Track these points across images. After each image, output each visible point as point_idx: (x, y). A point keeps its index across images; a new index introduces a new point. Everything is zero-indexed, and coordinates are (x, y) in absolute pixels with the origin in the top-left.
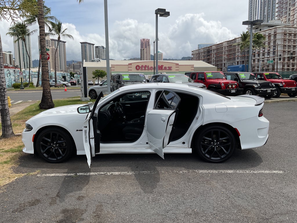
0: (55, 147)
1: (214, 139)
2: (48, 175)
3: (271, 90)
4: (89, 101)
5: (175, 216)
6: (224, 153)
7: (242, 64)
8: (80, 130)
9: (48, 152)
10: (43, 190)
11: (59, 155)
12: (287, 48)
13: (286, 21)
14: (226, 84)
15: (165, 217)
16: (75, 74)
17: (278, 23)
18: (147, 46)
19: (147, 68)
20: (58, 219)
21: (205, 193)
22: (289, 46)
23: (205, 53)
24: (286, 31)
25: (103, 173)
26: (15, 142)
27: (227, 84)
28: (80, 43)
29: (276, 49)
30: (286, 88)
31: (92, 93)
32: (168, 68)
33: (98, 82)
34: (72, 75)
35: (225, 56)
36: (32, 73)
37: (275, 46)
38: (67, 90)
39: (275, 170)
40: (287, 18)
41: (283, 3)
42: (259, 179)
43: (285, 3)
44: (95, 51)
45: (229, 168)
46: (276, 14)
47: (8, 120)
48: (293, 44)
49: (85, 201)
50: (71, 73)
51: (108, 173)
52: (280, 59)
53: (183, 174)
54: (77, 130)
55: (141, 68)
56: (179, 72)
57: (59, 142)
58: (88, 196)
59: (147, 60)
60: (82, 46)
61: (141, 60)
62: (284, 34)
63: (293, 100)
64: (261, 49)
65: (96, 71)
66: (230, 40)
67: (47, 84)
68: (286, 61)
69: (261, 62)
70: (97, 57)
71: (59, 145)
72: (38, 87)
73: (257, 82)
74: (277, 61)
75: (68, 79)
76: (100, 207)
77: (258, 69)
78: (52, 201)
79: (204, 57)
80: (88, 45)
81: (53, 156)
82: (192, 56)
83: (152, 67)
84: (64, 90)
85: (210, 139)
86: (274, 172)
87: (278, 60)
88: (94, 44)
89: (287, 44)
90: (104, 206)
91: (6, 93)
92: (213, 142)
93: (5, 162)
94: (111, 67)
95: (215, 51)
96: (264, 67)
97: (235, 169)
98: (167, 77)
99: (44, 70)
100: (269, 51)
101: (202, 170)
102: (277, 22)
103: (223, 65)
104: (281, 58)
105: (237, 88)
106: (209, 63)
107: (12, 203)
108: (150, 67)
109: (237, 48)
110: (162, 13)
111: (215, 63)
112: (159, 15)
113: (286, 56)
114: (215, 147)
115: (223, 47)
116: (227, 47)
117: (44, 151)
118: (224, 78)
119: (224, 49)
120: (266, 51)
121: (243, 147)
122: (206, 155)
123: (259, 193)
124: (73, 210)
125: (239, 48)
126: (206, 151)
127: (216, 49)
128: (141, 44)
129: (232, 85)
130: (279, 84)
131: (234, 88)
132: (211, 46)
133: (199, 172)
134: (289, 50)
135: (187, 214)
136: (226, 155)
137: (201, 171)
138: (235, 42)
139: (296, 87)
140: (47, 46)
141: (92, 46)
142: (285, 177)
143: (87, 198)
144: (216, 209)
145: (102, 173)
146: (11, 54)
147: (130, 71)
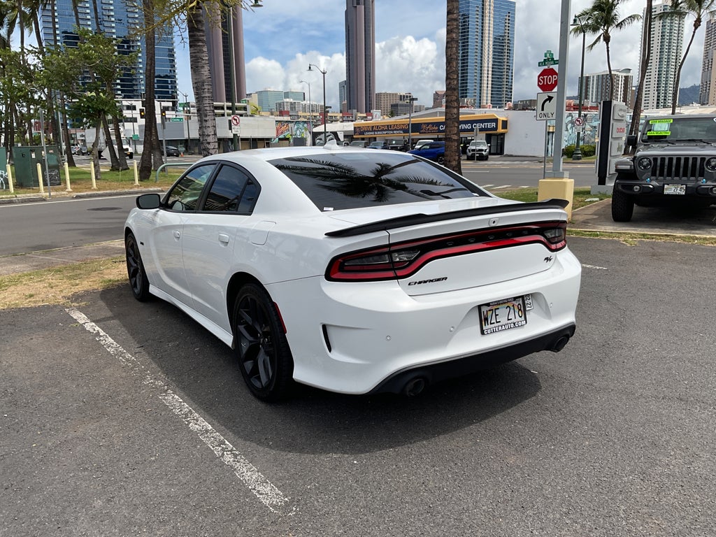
67: (451, 147)
122: (247, 366)
133: (165, 396)
136: (268, 383)
137: (171, 397)
146: (630, 74)
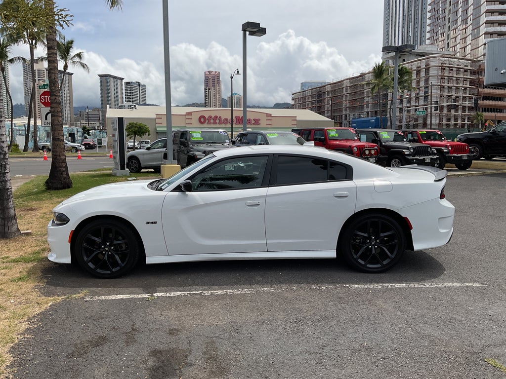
0: (108, 252)
1: (371, 234)
2: (103, 298)
3: (431, 158)
4: (129, 175)
5: (336, 353)
6: (388, 257)
7: (374, 115)
8: (152, 223)
9: (95, 260)
10: (106, 321)
11: (115, 264)
12: (446, 90)
13: (444, 47)
14: (360, 148)
15: (321, 355)
16: (92, 130)
17: (431, 51)
18: (216, 83)
19: (218, 121)
20: (148, 365)
21: (372, 318)
22: (449, 88)
23: (313, 98)
24: (445, 64)
25: (197, 292)
26: (24, 245)
27: (362, 148)
28: (99, 75)
29: (430, 91)
30: (454, 155)
31: (132, 162)
32: (253, 122)
33: (134, 143)
34: (86, 131)
35: (346, 103)
36: (15, 128)
37: (426, 87)
38: (82, 158)
39: (467, 282)
40: (446, 42)
41: (439, 18)
42: (447, 295)
43: (442, 18)
44: (124, 90)
45: (397, 281)
46: (428, 35)
47: (11, 208)
48: (455, 85)
49: (182, 336)
50: (84, 128)
51: (205, 292)
52: (436, 109)
53: (329, 291)
54: (148, 223)
55: (207, 121)
56: (272, 128)
57: (115, 242)
58: (184, 328)
59: (215, 106)
60: (101, 81)
61: (205, 107)
62: (442, 69)
63: (466, 174)
64: (405, 91)
65: (130, 124)
66: (354, 76)
67: (60, 146)
68: (445, 112)
69: (405, 113)
70: (129, 100)
71: (115, 248)
72: (27, 151)
73: (409, 145)
74: (431, 111)
75: (79, 138)
76: (211, 344)
77: (401, 124)
78: (127, 339)
79: (312, 104)
80: (112, 79)
81: (104, 266)
82: (293, 102)
83: (226, 119)
84: (77, 158)
85: (366, 235)
86: (468, 284)
87: (433, 110)
88: (123, 79)
89: (446, 84)
90: (217, 343)
91: (8, 161)
92: (371, 239)
93: (21, 279)
94: (156, 118)
95: (330, 94)
96: (409, 122)
97: (406, 281)
98: (264, 136)
99: (56, 122)
100: (418, 96)
101: (356, 284)
102: (429, 49)
103: (343, 118)
104: (438, 106)
105: (378, 155)
106: (320, 114)
107: (61, 344)
108: (222, 120)
109: (367, 89)
110: (253, 29)
111: (330, 113)
112: (247, 33)
113: (445, 104)
114: (373, 247)
115: (343, 88)
116: (350, 88)
117: (90, 259)
118: (356, 138)
119: (344, 91)
120: (413, 95)
121: (417, 246)
122: (360, 260)
123: (454, 316)
124: (169, 351)
125: (370, 90)
126: (360, 253)
127: (332, 91)
128: (205, 79)
129: (370, 150)
130: (442, 148)
131: (373, 155)
132: (324, 86)
133: (352, 287)
134: (449, 94)
135: (354, 351)
136: (390, 260)
137: (355, 286)
138: (363, 80)
139: (468, 154)
140: (39, 80)
141: (119, 81)
142: (485, 291)
143: (184, 332)
144: (397, 341)
145: (195, 292)
147: (190, 126)
